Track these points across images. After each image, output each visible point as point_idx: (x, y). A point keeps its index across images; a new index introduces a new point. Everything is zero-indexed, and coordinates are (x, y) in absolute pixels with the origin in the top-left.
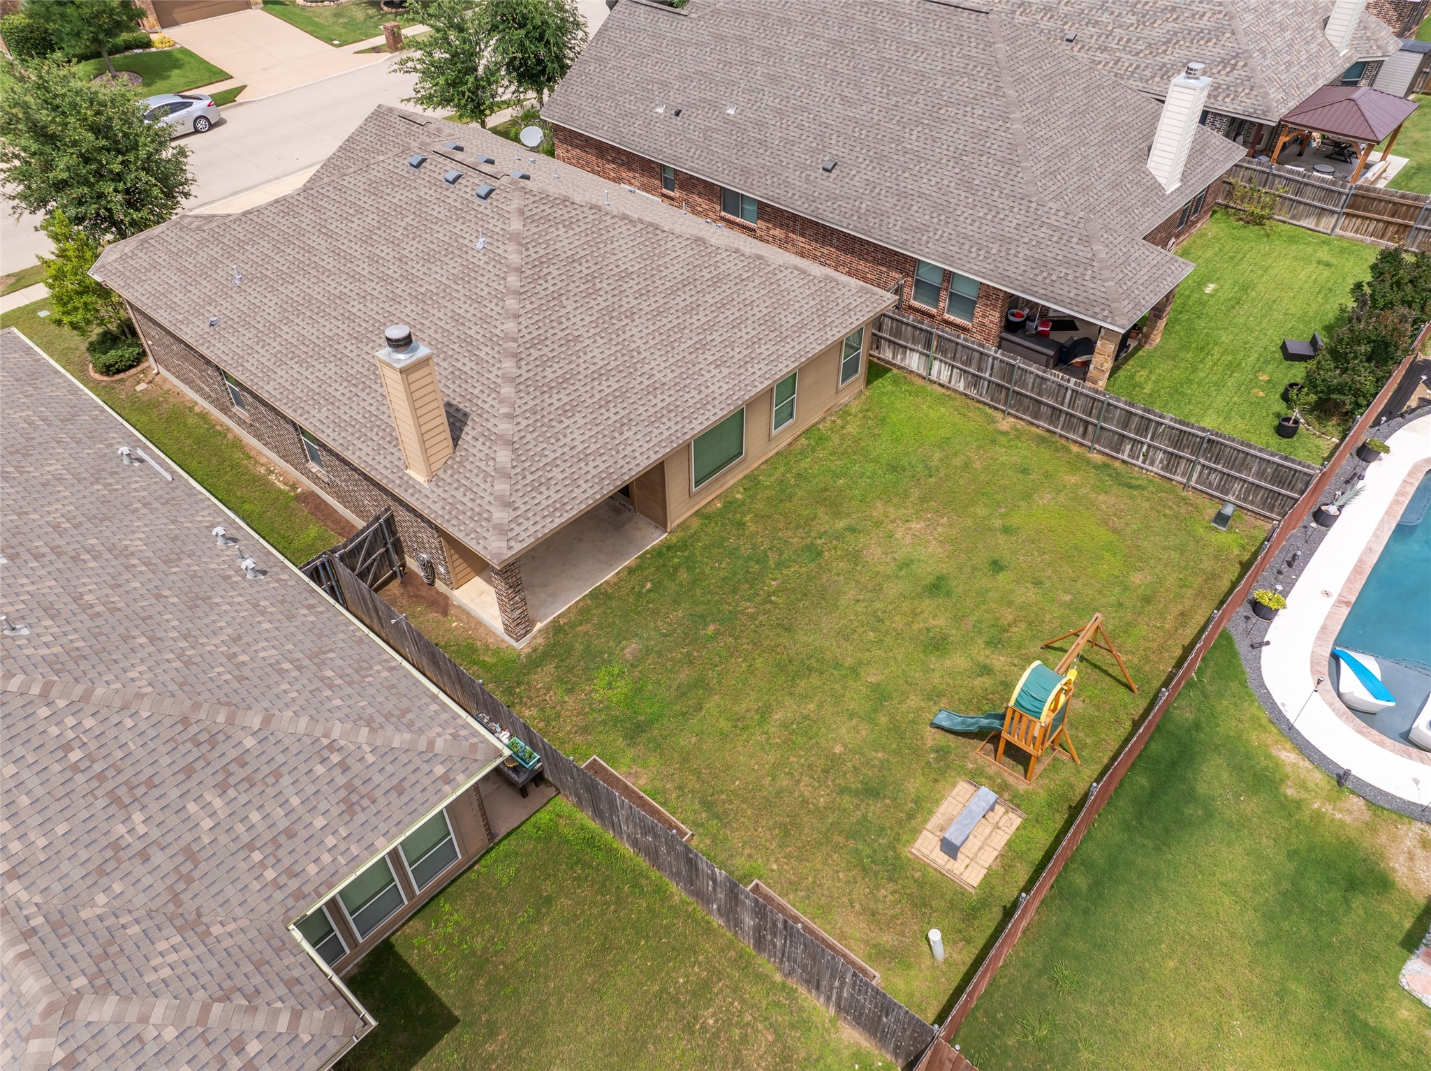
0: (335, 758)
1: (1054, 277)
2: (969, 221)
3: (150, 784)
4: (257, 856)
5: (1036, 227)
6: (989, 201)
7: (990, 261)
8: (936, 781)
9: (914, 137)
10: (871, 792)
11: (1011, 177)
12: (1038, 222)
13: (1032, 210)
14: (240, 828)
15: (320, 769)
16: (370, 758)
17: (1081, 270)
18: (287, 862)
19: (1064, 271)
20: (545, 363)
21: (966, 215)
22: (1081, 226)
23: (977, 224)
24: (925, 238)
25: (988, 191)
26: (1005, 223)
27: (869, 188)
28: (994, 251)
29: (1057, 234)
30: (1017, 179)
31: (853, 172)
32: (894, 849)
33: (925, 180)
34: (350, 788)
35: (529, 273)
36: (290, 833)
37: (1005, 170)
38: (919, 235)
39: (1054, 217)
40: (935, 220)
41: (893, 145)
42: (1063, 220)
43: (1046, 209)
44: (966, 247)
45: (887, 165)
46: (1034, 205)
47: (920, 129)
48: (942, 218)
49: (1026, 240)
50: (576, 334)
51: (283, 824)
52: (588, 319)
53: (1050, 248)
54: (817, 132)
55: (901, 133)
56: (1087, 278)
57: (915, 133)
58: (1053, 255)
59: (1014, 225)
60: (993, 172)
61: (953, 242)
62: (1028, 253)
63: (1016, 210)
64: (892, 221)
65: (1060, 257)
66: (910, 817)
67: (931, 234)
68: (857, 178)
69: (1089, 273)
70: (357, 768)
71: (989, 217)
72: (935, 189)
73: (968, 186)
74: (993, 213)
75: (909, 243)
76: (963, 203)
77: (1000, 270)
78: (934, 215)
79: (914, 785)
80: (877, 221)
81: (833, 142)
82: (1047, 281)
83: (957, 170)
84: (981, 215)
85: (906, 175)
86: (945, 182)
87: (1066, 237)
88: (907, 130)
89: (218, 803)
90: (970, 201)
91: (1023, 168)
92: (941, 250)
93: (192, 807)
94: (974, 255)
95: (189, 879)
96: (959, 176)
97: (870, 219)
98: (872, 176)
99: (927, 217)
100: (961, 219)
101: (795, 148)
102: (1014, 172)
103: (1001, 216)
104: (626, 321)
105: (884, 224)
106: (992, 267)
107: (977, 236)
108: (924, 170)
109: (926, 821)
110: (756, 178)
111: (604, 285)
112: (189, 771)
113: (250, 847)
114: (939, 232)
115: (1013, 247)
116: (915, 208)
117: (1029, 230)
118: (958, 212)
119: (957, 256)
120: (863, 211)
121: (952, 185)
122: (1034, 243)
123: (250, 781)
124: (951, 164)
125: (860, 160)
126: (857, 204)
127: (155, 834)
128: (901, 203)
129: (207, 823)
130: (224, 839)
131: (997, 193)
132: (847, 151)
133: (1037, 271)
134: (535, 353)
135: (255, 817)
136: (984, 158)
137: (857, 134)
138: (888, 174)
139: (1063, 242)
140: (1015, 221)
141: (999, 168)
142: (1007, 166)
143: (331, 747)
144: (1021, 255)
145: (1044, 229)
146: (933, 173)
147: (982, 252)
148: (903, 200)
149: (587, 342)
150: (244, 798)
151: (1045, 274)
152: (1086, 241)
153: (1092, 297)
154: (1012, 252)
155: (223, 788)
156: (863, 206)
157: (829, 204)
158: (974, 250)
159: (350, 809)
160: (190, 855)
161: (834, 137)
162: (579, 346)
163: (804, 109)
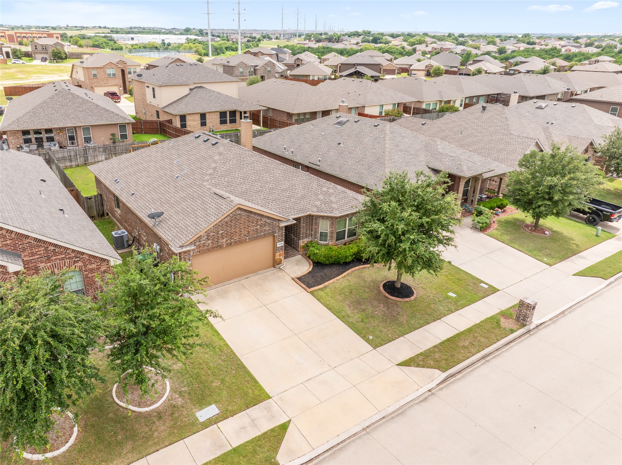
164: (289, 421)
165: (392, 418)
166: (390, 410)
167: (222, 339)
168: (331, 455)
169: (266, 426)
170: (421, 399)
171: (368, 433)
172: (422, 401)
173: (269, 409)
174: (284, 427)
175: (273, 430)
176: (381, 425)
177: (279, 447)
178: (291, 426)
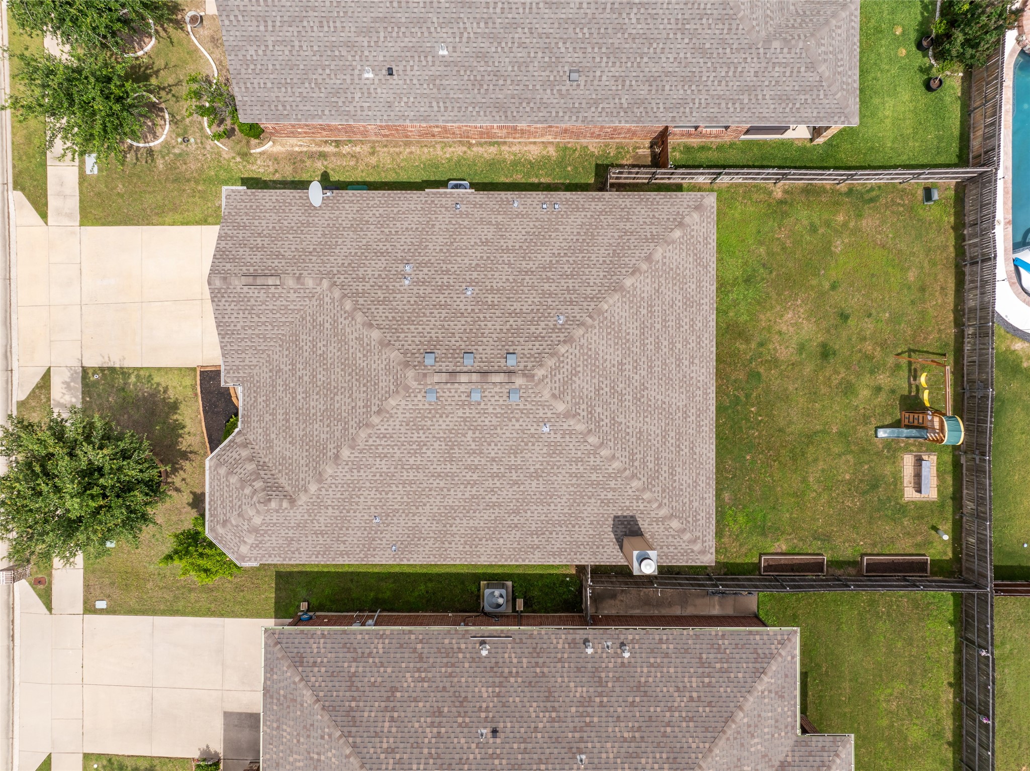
0: (766, 693)
1: (798, 105)
2: (716, 83)
3: (739, 760)
4: (776, 735)
5: (770, 69)
6: (725, 60)
7: (746, 110)
8: (894, 462)
9: (634, 21)
10: (874, 487)
11: (734, 31)
12: (770, 64)
13: (762, 55)
14: (767, 737)
15: (766, 700)
16: (773, 681)
17: (815, 92)
18: (783, 727)
19: (803, 97)
20: (644, 463)
21: (711, 78)
22: (804, 55)
23: (724, 83)
24: (687, 110)
25: (720, 50)
26: (745, 74)
27: (620, 82)
28: (746, 101)
29: (788, 70)
30: (740, 32)
31: (598, 74)
32: (898, 503)
33: (664, 59)
34: (776, 693)
35: (593, 426)
36: (777, 721)
37: (727, 26)
38: (682, 109)
39: (781, 56)
40: (689, 92)
41: (619, 35)
42: (788, 56)
43: (772, 50)
44: (723, 105)
45: (623, 56)
46: (761, 51)
47: (635, 10)
48: (694, 87)
49: (767, 83)
50: (638, 430)
51: (773, 722)
52: (633, 415)
53: (787, 83)
54: (542, 45)
55: (621, 21)
56: (822, 97)
57: (632, 16)
58: (791, 88)
59: (752, 74)
60: (717, 32)
61: (712, 105)
62: (772, 93)
63: (749, 60)
64: (654, 105)
65: (797, 88)
66: (896, 485)
67: (691, 105)
68: (604, 78)
69: (822, 92)
70: (773, 688)
71: (731, 74)
72: (676, 64)
73: (702, 51)
74: (732, 69)
75: (677, 119)
76: (705, 69)
77: (757, 115)
78: (686, 87)
79: (888, 470)
80: (641, 109)
81: (563, 50)
82: (794, 110)
83: (686, 41)
84: (723, 74)
85: (645, 59)
86: (682, 55)
87: (795, 70)
88: (624, 15)
89: (756, 740)
90: (709, 65)
91: (741, 19)
92: (705, 115)
93: (753, 749)
94: (732, 110)
95: (770, 760)
96: (691, 45)
97: (636, 110)
98: (616, 71)
99: (681, 92)
100: (709, 83)
101: (531, 68)
102: (734, 26)
103: (740, 69)
104: (645, 393)
105: (649, 110)
106: (750, 114)
107: (728, 93)
108: (658, 51)
109: (902, 483)
110: (513, 109)
111: (621, 386)
112: (742, 745)
113: (773, 736)
114: (697, 101)
115: (759, 92)
116: (667, 88)
117: (766, 74)
118: (704, 78)
119: (719, 115)
120: (625, 105)
121: (689, 55)
122: (773, 83)
123: (756, 726)
124: (679, 36)
125: (598, 59)
126: (617, 101)
127: (753, 765)
128: (654, 88)
129: (759, 747)
130: (766, 744)
131: (728, 50)
132: (581, 55)
133: (783, 105)
134: (637, 464)
135: (766, 730)
136: (704, 21)
137: (580, 35)
138: (629, 64)
139: (795, 74)
140: (752, 70)
141: (721, 26)
142: (727, 22)
143: (763, 692)
144: (767, 97)
145: (777, 69)
146: (667, 50)
147: (737, 105)
148: (654, 84)
149: (645, 428)
150: (759, 731)
151: (790, 105)
152: (811, 66)
153: (829, 111)
154: (760, 97)
155: (753, 736)
156: (623, 101)
157: (593, 109)
158: (730, 105)
159: (782, 697)
160: (764, 756)
161: (560, 45)
162: (645, 434)
163: (514, 25)
164: (46, 223)
165: (6, 311)
166: (14, 317)
167: (173, 224)
168: (5, 236)
169: (53, 202)
170: (9, 354)
171: (5, 279)
172: (6, 352)
173: (69, 216)
174: (44, 216)
175: (46, 204)
176: (6, 296)
177: (29, 199)
178: (40, 221)
